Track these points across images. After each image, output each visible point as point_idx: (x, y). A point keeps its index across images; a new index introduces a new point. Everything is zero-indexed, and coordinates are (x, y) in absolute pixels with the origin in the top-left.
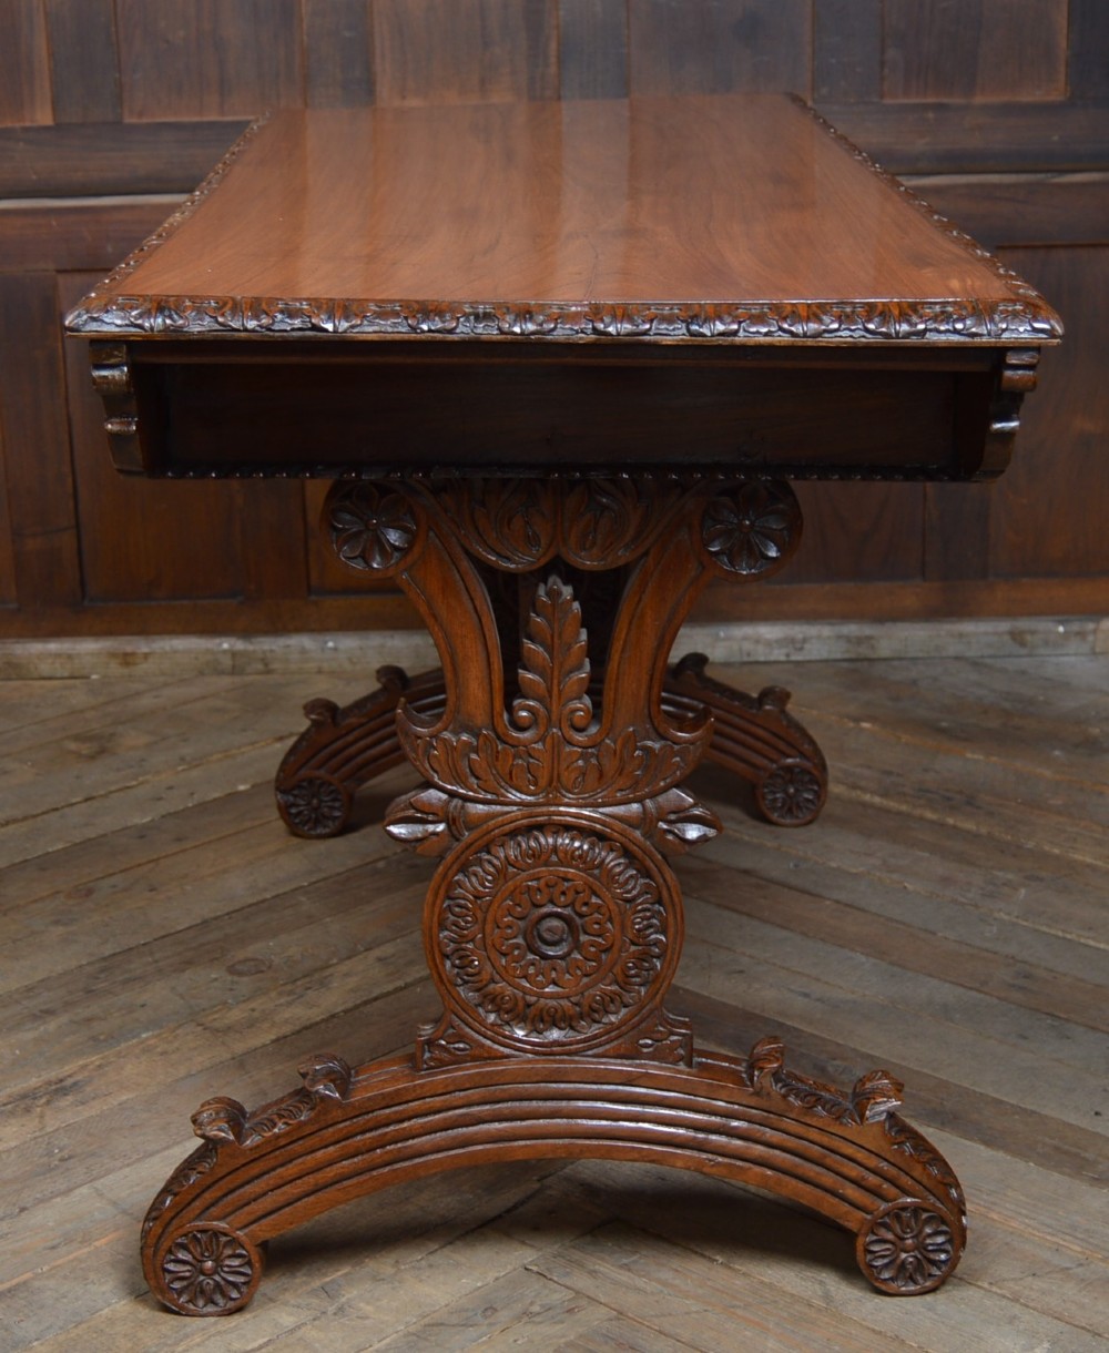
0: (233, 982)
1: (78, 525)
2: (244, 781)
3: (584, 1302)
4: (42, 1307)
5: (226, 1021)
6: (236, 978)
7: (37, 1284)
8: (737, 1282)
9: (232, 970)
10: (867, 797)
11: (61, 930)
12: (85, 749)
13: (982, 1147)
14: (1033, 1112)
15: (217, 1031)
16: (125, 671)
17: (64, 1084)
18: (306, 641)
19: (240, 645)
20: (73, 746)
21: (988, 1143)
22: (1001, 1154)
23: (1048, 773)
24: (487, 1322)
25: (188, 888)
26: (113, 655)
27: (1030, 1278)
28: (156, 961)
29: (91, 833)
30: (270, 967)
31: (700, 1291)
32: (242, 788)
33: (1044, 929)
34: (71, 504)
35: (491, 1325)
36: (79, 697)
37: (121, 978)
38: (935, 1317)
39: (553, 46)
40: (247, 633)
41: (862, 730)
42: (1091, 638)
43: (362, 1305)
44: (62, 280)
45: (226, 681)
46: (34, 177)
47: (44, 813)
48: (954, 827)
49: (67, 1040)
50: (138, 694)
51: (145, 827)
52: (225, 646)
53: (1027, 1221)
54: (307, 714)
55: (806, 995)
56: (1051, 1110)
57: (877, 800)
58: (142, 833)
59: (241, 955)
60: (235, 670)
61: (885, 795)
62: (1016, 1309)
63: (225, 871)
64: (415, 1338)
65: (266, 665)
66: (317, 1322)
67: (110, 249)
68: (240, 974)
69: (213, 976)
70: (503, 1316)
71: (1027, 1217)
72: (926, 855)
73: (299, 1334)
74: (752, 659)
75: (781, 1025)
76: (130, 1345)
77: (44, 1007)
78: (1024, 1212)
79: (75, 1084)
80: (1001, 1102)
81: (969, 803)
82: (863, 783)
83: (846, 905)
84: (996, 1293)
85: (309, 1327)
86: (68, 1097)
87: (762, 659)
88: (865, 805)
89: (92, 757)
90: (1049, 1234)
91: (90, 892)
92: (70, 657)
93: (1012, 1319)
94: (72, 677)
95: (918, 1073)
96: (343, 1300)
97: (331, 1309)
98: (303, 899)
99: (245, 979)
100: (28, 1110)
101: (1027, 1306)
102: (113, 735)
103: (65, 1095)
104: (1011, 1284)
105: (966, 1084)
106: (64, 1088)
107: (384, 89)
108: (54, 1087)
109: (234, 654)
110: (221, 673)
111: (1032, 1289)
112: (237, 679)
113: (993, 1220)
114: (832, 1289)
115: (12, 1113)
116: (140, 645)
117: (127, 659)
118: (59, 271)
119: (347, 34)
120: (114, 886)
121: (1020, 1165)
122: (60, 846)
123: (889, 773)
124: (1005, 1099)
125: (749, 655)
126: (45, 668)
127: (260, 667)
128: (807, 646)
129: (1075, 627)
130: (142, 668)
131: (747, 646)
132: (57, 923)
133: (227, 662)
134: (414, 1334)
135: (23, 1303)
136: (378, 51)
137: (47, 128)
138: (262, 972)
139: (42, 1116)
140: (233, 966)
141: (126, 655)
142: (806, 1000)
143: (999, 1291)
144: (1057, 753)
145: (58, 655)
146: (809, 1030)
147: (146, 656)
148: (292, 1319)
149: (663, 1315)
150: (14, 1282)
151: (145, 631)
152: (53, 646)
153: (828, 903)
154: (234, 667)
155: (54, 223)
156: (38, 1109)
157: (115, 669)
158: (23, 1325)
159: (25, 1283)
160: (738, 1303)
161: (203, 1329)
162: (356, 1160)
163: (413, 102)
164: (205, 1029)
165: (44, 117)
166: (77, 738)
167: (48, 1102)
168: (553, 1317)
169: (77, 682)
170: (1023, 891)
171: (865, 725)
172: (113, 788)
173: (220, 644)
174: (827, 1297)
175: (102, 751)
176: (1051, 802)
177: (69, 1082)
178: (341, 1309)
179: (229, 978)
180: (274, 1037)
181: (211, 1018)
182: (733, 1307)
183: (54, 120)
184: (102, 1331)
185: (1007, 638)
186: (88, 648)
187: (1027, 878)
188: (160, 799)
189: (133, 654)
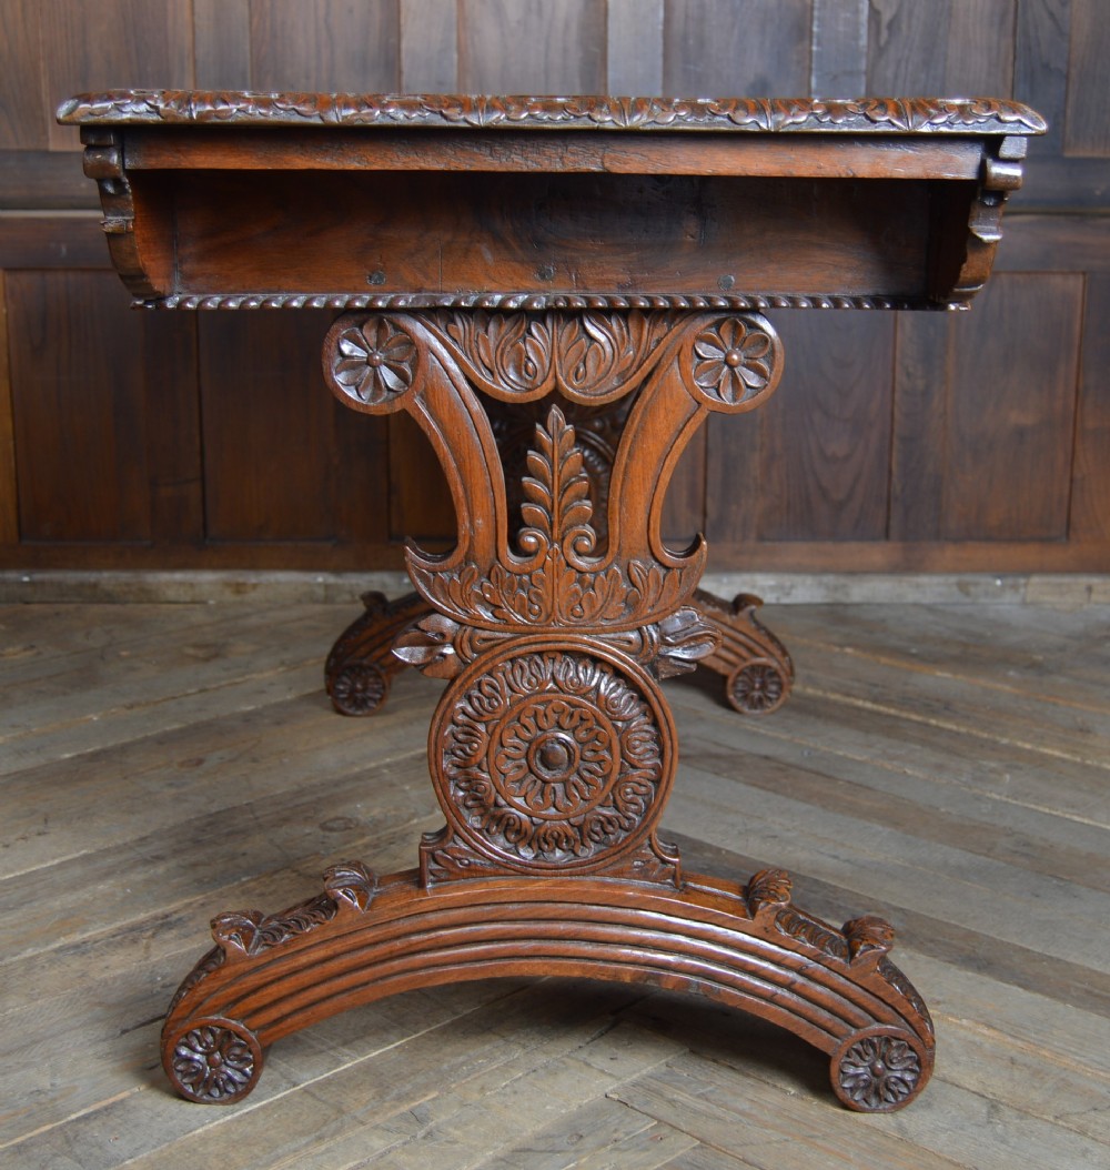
0: (324, 837)
1: (203, 478)
3: (665, 1130)
4: (136, 1126)
5: (319, 869)
6: (327, 834)
7: (133, 1103)
8: (812, 1113)
9: (324, 827)
10: (860, 703)
11: (173, 791)
12: (201, 653)
13: (1021, 990)
14: (1059, 960)
15: (311, 877)
16: (238, 598)
17: (169, 919)
18: (387, 577)
19: (331, 579)
20: (191, 651)
21: (1026, 987)
22: (1038, 997)
23: (1007, 688)
24: (573, 1148)
25: (286, 760)
26: (227, 584)
27: (1093, 1113)
28: (257, 818)
29: (204, 717)
30: (357, 825)
31: (778, 1121)
33: (1032, 806)
34: (199, 459)
35: (577, 1151)
36: (198, 616)
37: (225, 831)
38: (1009, 1149)
40: (338, 570)
41: (847, 654)
42: (1022, 590)
43: (451, 1130)
45: (319, 608)
47: (165, 700)
48: (937, 727)
49: (175, 881)
50: (248, 615)
51: (250, 713)
52: (320, 579)
53: (1077, 1058)
55: (835, 857)
56: (1073, 958)
57: (869, 705)
58: (248, 718)
59: (332, 814)
60: (328, 600)
61: (875, 701)
62: (1086, 1143)
63: (318, 748)
64: (504, 1163)
65: (353, 595)
66: (406, 1146)
68: (332, 830)
69: (307, 831)
70: (589, 1142)
71: (1076, 1054)
72: (918, 747)
73: (390, 1157)
75: (816, 881)
76: (221, 1166)
77: (155, 854)
78: (1073, 1049)
79: (180, 919)
80: (1028, 950)
81: (946, 708)
82: (855, 692)
83: (857, 785)
84: (1063, 1127)
85: (399, 1151)
86: (173, 931)
88: (859, 709)
89: (207, 660)
90: (1102, 1070)
91: (200, 762)
92: (192, 585)
93: (1085, 1152)
94: (193, 602)
95: (947, 924)
96: (432, 1124)
97: (421, 1133)
98: (388, 772)
99: (335, 834)
100: (135, 941)
101: (1096, 1140)
102: (226, 644)
103: (170, 929)
104: (1075, 1118)
105: (992, 934)
106: (170, 923)
108: (160, 922)
109: (327, 586)
110: (316, 601)
111: (1096, 1123)
112: (329, 607)
113: (1045, 1057)
114: (905, 1121)
115: (120, 944)
116: (251, 578)
117: (239, 588)
120: (222, 758)
121: (1060, 1006)
122: (176, 726)
123: (876, 685)
124: (1031, 948)
126: (171, 594)
127: (348, 596)
128: (794, 592)
129: (1010, 581)
130: (252, 596)
132: (171, 785)
133: (321, 592)
134: (502, 1160)
135: (119, 1121)
138: (350, 828)
139: (147, 947)
140: (325, 823)
141: (238, 585)
142: (835, 861)
143: (1064, 1124)
144: (1012, 673)
145: (181, 584)
146: (842, 886)
147: (255, 586)
148: (382, 1142)
149: (746, 1145)
150: (111, 1100)
151: (254, 566)
152: (179, 576)
153: (841, 783)
154: (326, 597)
156: (144, 941)
157: (229, 596)
158: (117, 1143)
159: (122, 1101)
160: (816, 1133)
161: (295, 1151)
164: (300, 875)
166: (195, 646)
167: (154, 935)
168: (638, 1145)
169: (197, 606)
170: (1008, 777)
171: (849, 650)
172: (223, 683)
173: (315, 578)
174: (901, 1128)
175: (216, 656)
177: (176, 916)
178: (429, 1135)
179: (322, 833)
181: (305, 866)
182: (812, 1137)
184: (194, 1150)
185: (955, 589)
186: (207, 579)
187: (1009, 766)
188: (263, 692)
189: (244, 584)
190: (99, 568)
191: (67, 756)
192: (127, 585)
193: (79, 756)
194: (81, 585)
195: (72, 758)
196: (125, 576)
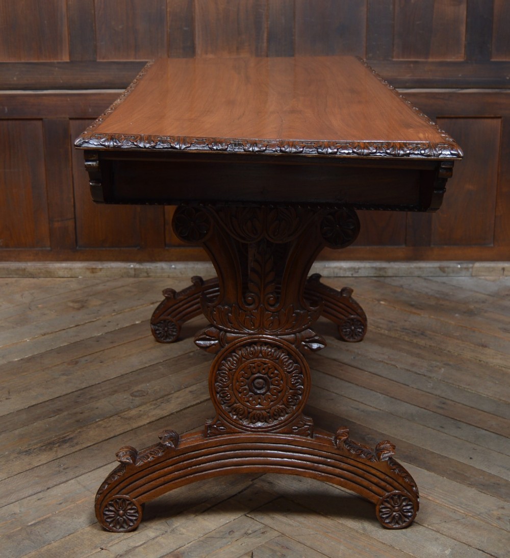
0: (133, 400)
1: (75, 218)
2: (138, 320)
3: (268, 529)
4: (55, 527)
5: (130, 415)
6: (134, 398)
7: (53, 518)
8: (329, 523)
9: (132, 395)
10: (382, 331)
11: (65, 377)
12: (76, 305)
13: (426, 471)
14: (446, 457)
15: (126, 419)
16: (93, 275)
17: (65, 439)
18: (164, 265)
19: (137, 266)
20: (71, 304)
21: (429, 469)
22: (433, 474)
23: (453, 323)
24: (231, 536)
25: (116, 362)
26: (88, 269)
27: (444, 523)
28: (102, 391)
29: (78, 339)
30: (147, 394)
31: (314, 526)
32: (137, 322)
33: (451, 383)
34: (73, 209)
35: (232, 538)
36: (74, 285)
37: (89, 397)
38: (406, 538)
39: (265, 35)
40: (140, 261)
41: (381, 304)
42: (471, 270)
43: (181, 529)
44: (71, 122)
45: (132, 280)
46: (61, 81)
47: (60, 331)
48: (417, 343)
49: (67, 421)
50: (97, 284)
51: (99, 337)
52: (132, 266)
53: (443, 500)
54: (164, 294)
55: (358, 409)
56: (452, 457)
57: (386, 332)
58: (98, 340)
59: (136, 389)
60: (135, 276)
61: (389, 330)
62: (438, 535)
63: (130, 356)
64: (202, 543)
65: (148, 274)
66: (164, 536)
67: (90, 110)
68: (136, 396)
69: (125, 397)
70: (237, 534)
71: (443, 498)
72: (406, 354)
73: (156, 540)
74: (338, 275)
75: (347, 421)
76: (90, 543)
77: (58, 408)
78: (442, 497)
79: (69, 439)
80: (433, 453)
81: (422, 334)
82: (381, 326)
83: (374, 374)
84: (430, 529)
85: (160, 537)
86: (67, 444)
87: (342, 275)
88: (381, 334)
89: (79, 309)
90: (452, 506)
91: (77, 363)
92: (71, 269)
93: (436, 539)
94: (71, 277)
95: (401, 441)
96: (174, 527)
97: (169, 530)
98: (161, 367)
99: (137, 398)
100: (51, 449)
101: (442, 534)
102: (87, 300)
103: (66, 443)
104: (436, 526)
105: (420, 445)
106: (65, 440)
107: (199, 50)
108: (62, 440)
109: (135, 269)
110: (129, 276)
111: (444, 527)
112: (136, 279)
113: (430, 500)
114: (366, 526)
115: (45, 450)
116: (99, 265)
117: (93, 271)
118: (71, 119)
119: (185, 29)
120: (86, 361)
121: (441, 478)
122: (66, 344)
123: (391, 322)
124: (435, 452)
125: (337, 274)
126: (61, 273)
127: (145, 275)
128: (360, 271)
129: (465, 265)
130: (100, 274)
131: (336, 270)
132: (63, 374)
133: (132, 272)
134: (201, 541)
135: (48, 526)
136: (197, 36)
137: (67, 63)
138: (144, 396)
139: (56, 451)
140: (132, 393)
141: (93, 269)
142: (357, 411)
143: (431, 528)
144: (457, 315)
145: (66, 268)
146: (358, 423)
147: (101, 269)
148: (154, 534)
149: (300, 535)
150: (45, 517)
151: (100, 259)
152: (64, 265)
153: (366, 372)
154: (135, 274)
155: (69, 99)
156: (55, 449)
157: (88, 274)
158: (47, 534)
159: (49, 518)
160: (329, 531)
161: (119, 538)
162: (180, 472)
163: (211, 56)
164: (121, 418)
165: (66, 58)
166: (73, 301)
167: (59, 446)
168: (256, 535)
169: (73, 279)
170: (443, 369)
171: (382, 302)
172: (87, 322)
173: (130, 266)
174: (364, 529)
175: (83, 307)
176: (455, 334)
177: (68, 437)
178: (173, 530)
179: (131, 398)
180: (148, 422)
181: (124, 413)
182: (327, 532)
183: (70, 59)
184: (79, 537)
185: (438, 269)
186: (78, 266)
187: (444, 364)
188: (105, 326)
189: (96, 269)
190: (27, 261)
191: (16, 360)
192: (40, 269)
193: (22, 359)
194: (18, 269)
195: (19, 361)
196: (39, 265)
